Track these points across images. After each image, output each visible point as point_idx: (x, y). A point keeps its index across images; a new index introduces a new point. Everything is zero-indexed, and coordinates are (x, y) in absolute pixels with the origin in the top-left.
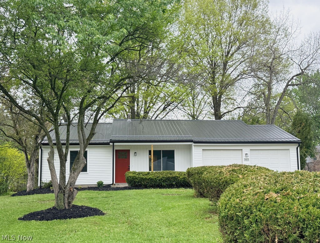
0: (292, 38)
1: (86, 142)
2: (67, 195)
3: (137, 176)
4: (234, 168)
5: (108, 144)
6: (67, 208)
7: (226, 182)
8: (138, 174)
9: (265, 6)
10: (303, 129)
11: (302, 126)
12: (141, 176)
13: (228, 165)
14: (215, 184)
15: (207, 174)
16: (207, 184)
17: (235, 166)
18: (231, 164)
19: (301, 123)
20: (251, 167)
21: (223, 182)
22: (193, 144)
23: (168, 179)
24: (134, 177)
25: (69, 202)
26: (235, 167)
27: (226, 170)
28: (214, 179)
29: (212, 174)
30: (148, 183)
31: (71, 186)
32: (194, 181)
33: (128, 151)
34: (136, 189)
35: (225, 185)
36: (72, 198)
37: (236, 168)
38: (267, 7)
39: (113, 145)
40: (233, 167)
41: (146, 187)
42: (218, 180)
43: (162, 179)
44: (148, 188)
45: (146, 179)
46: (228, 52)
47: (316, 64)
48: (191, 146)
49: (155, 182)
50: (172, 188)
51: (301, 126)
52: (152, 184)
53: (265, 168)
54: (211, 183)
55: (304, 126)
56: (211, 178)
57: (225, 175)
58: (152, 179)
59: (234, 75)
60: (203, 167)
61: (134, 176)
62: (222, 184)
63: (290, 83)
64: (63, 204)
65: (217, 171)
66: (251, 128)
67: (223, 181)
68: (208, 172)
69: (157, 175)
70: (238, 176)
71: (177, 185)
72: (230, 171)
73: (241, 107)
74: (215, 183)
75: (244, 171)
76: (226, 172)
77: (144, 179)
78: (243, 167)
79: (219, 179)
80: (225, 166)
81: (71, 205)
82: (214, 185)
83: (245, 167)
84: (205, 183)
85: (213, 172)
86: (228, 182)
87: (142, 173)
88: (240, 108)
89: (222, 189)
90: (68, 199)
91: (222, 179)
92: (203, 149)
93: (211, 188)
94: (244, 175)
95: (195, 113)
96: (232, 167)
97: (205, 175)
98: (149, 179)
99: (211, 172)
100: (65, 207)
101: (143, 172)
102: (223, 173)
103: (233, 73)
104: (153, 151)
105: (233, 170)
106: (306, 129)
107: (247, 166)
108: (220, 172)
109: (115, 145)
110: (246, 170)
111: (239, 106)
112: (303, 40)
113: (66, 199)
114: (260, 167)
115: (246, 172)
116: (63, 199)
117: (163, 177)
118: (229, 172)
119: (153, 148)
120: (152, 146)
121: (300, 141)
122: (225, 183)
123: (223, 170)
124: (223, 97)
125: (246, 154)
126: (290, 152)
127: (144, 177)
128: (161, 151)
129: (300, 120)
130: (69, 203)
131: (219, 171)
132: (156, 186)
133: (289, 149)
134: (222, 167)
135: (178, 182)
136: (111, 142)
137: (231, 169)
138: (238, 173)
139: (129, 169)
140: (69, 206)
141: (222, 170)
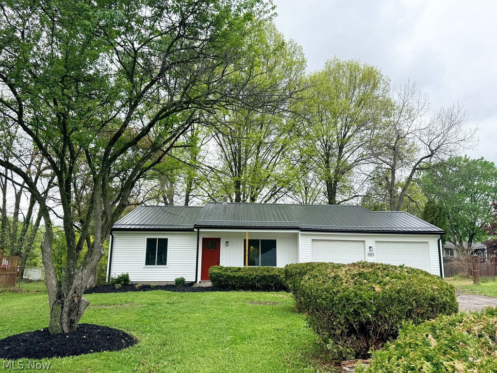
0: (419, 115)
1: (109, 219)
2: (66, 309)
3: (224, 273)
4: (362, 270)
5: (192, 230)
6: (66, 330)
7: (348, 300)
8: (224, 271)
9: (386, 85)
10: (436, 219)
11: (435, 215)
12: (229, 273)
13: (351, 262)
14: (324, 302)
15: (309, 279)
16: (308, 300)
17: (363, 265)
18: (355, 262)
19: (434, 212)
20: (395, 268)
21: (341, 299)
22: (300, 232)
23: (264, 278)
24: (219, 275)
25: (71, 320)
26: (363, 267)
27: (347, 274)
28: (323, 292)
29: (319, 281)
30: (237, 282)
31: (75, 293)
32: (294, 285)
33: (218, 240)
34: (220, 291)
35: (344, 306)
36: (77, 314)
37: (365, 271)
38: (388, 86)
39: (198, 231)
40: (359, 267)
41: (234, 288)
42: (331, 294)
43: (255, 278)
44: (237, 290)
45: (234, 277)
46: (345, 136)
47: (448, 144)
48: (297, 234)
49: (246, 282)
50: (269, 291)
51: (433, 216)
52: (243, 284)
53: (422, 272)
54: (316, 298)
55: (438, 216)
56: (317, 290)
57: (344, 284)
58: (242, 278)
59: (351, 160)
60: (309, 263)
61: (219, 273)
62: (340, 303)
63: (418, 166)
64: (58, 324)
65: (328, 275)
66: (374, 214)
67: (342, 297)
68: (312, 274)
69: (249, 272)
70: (372, 287)
71: (276, 287)
72: (355, 275)
73: (359, 196)
74: (324, 299)
75: (382, 277)
76: (346, 277)
77: (231, 277)
78: (379, 268)
79: (333, 292)
80: (344, 266)
81: (76, 326)
82: (322, 304)
83: (384, 269)
84: (306, 297)
85: (321, 277)
86: (352, 300)
87: (230, 268)
88: (357, 196)
89: (339, 314)
90: (69, 315)
91: (338, 291)
92: (312, 240)
93: (318, 310)
94: (385, 285)
95: (308, 202)
96: (357, 267)
97: (306, 281)
98: (238, 278)
99: (317, 276)
100: (63, 331)
101: (233, 267)
102: (341, 279)
103: (350, 158)
104: (249, 240)
105: (360, 274)
106: (440, 219)
107: (386, 266)
108: (335, 278)
109: (201, 232)
110: (387, 275)
111: (357, 194)
112: (433, 118)
113: (65, 316)
114: (413, 270)
115: (388, 278)
116: (59, 316)
117: (257, 276)
118: (352, 278)
119: (249, 237)
120: (247, 234)
121: (442, 231)
122: (344, 301)
123: (341, 273)
124: (339, 184)
125: (370, 247)
126: (430, 246)
127: (232, 274)
128: (259, 240)
129: (433, 208)
130: (72, 322)
131: (333, 274)
132: (248, 287)
133: (427, 242)
134: (339, 266)
135: (278, 283)
136: (195, 228)
137: (355, 272)
138: (370, 280)
139: (219, 262)
140: (70, 327)
141: (339, 274)
